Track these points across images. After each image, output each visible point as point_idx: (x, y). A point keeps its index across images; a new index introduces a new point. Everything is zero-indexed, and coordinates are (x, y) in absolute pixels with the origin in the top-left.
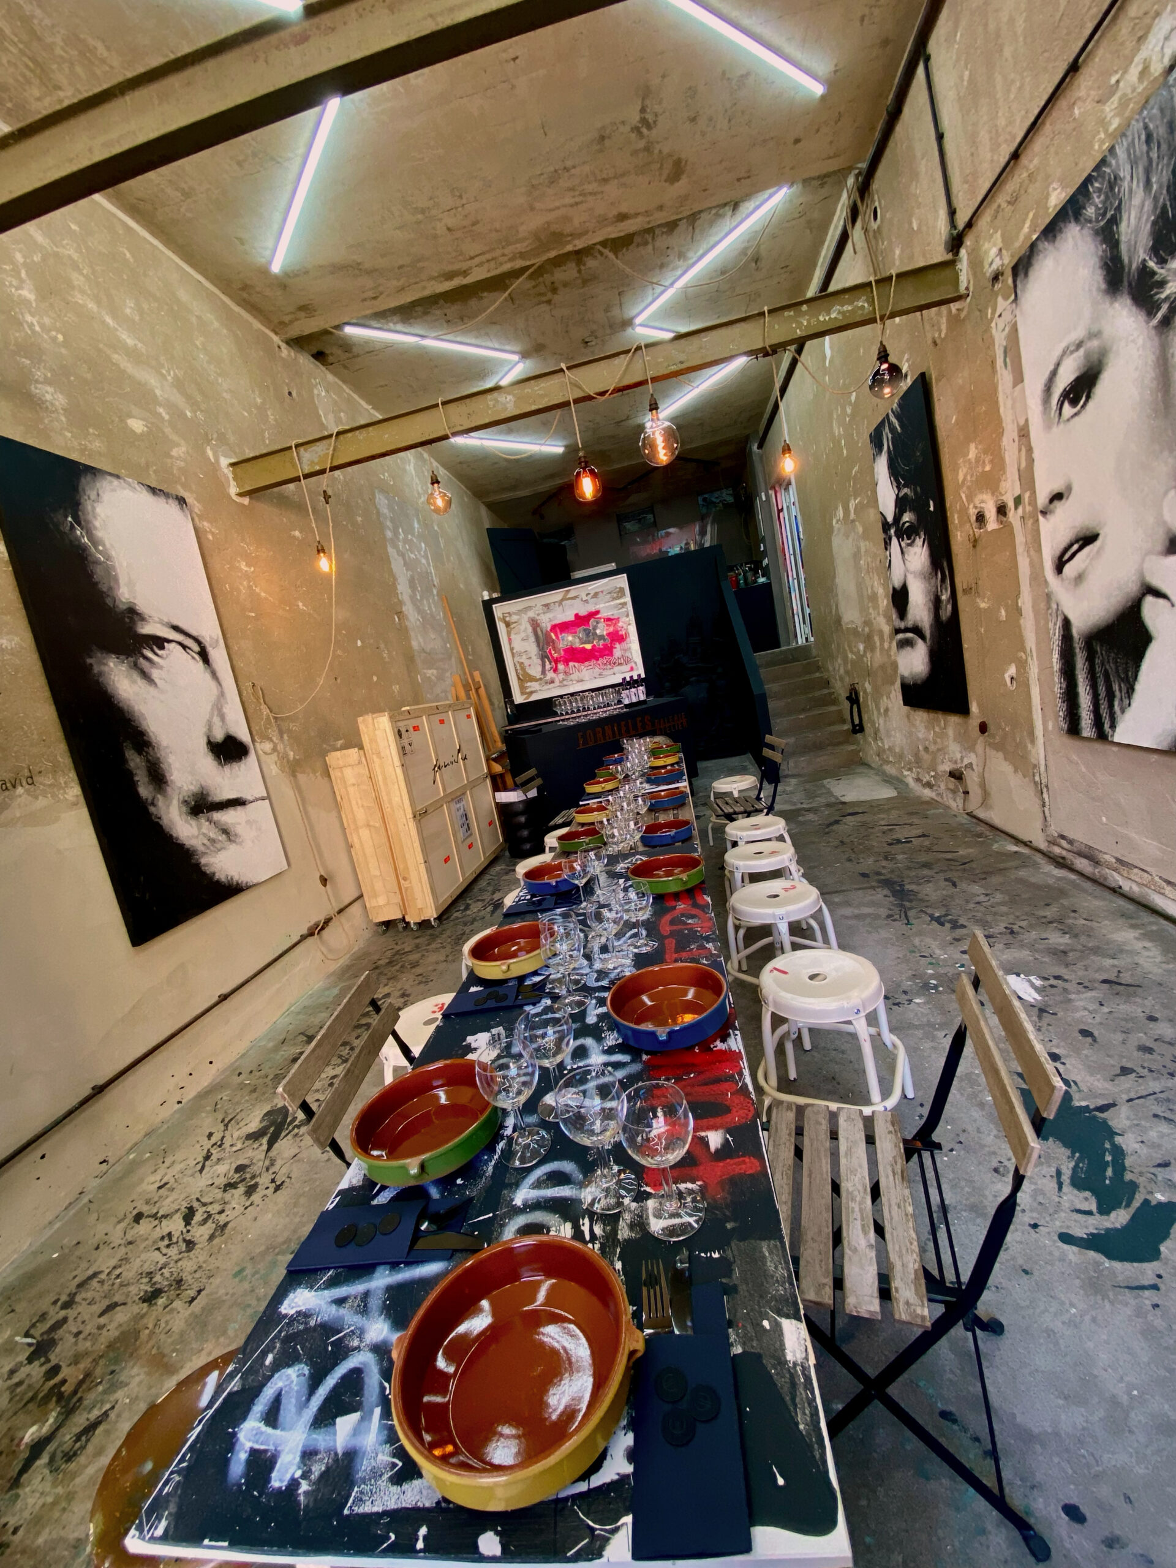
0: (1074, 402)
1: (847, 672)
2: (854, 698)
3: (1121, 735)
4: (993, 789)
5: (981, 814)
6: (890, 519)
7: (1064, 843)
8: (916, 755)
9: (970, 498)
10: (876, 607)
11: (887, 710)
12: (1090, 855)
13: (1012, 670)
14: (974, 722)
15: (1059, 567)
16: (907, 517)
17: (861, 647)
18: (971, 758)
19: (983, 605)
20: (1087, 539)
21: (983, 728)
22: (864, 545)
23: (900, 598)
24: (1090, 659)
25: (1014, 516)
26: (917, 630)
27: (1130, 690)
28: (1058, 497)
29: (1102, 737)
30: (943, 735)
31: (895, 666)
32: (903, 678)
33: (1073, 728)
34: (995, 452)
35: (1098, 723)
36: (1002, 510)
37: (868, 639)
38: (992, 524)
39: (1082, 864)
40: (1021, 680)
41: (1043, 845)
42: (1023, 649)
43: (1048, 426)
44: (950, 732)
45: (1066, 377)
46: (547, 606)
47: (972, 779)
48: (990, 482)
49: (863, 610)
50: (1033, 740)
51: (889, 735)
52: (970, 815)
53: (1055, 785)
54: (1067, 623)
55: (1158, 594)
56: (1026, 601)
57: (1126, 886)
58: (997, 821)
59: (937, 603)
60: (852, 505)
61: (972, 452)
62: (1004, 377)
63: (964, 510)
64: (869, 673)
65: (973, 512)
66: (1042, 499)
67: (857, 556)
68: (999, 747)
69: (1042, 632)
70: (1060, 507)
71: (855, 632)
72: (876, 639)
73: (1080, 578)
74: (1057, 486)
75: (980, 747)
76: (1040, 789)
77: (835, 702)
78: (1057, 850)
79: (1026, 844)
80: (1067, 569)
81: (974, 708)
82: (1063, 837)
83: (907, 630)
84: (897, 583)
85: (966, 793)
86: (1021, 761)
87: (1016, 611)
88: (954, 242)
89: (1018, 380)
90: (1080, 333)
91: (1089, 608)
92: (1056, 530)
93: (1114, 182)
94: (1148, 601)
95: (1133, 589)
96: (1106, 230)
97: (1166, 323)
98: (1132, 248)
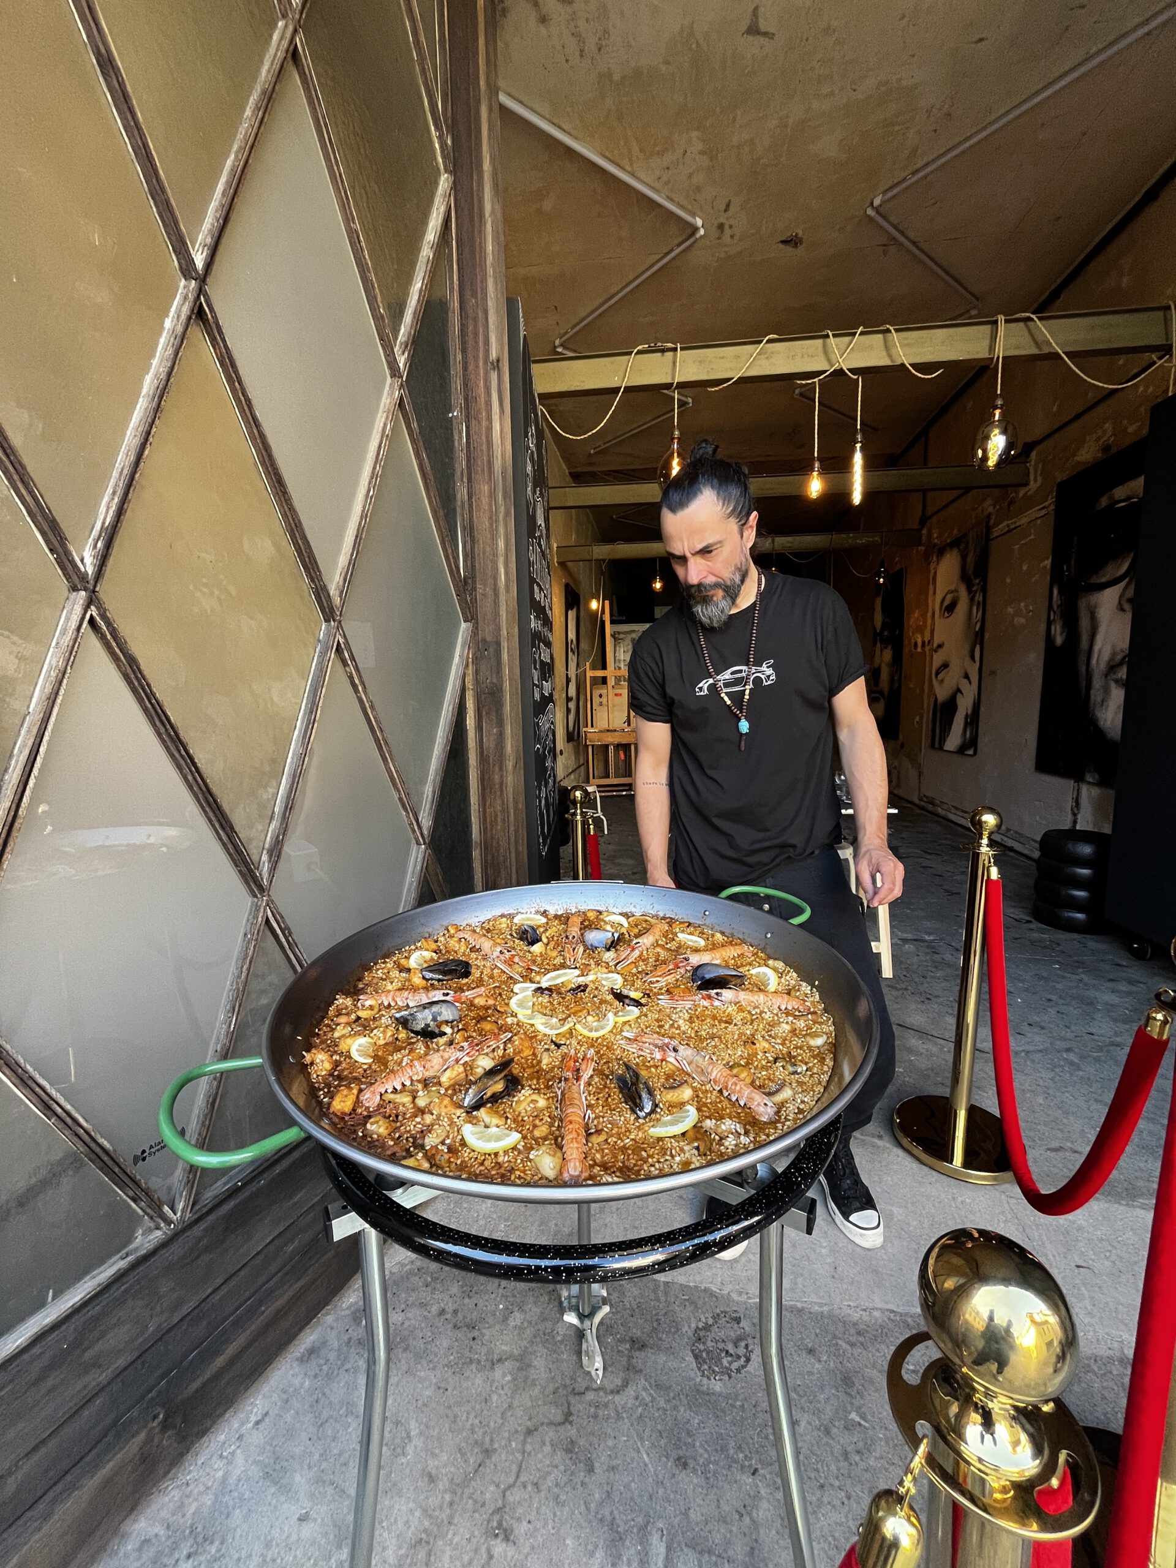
0: (948, 613)
3: (946, 748)
6: (878, 629)
7: (925, 800)
9: (913, 634)
12: (933, 802)
13: (917, 719)
15: (937, 674)
16: (886, 633)
18: (896, 763)
19: (911, 686)
20: (946, 666)
21: (902, 746)
23: (876, 673)
24: (941, 715)
25: (927, 648)
26: (881, 693)
27: (950, 728)
28: (940, 646)
29: (941, 748)
33: (933, 746)
34: (924, 616)
35: (940, 742)
38: (919, 650)
39: (930, 807)
40: (920, 723)
41: (917, 802)
43: (940, 617)
45: (947, 601)
48: (921, 630)
50: (920, 752)
53: (926, 773)
54: (936, 699)
55: (961, 693)
57: (941, 812)
58: (902, 795)
59: (891, 681)
61: (916, 614)
65: (913, 641)
66: (935, 645)
68: (909, 757)
70: (940, 651)
73: (942, 681)
74: (940, 642)
75: (901, 757)
76: (920, 774)
78: (922, 803)
79: (912, 803)
80: (939, 676)
82: (925, 796)
83: (877, 692)
84: (876, 666)
86: (915, 764)
87: (923, 690)
88: (923, 521)
89: (935, 593)
90: (952, 588)
91: (942, 693)
92: (937, 660)
93: (968, 543)
94: (959, 695)
95: (955, 687)
96: (964, 558)
97: (972, 599)
98: (969, 569)
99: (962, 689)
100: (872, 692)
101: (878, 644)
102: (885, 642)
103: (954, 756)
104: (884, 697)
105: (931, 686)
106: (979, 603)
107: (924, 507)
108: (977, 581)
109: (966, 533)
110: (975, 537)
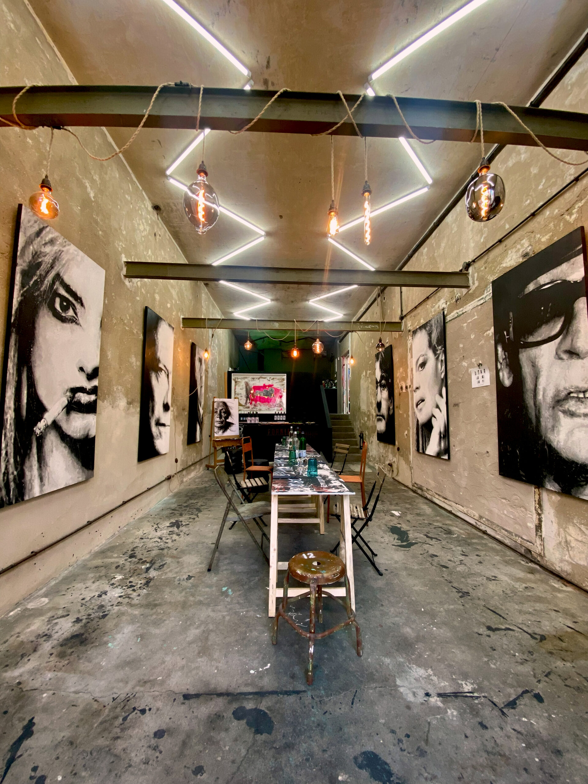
0: (421, 368)
1: (360, 427)
2: (361, 436)
3: (427, 452)
4: (400, 472)
5: (397, 478)
6: (378, 381)
7: (416, 485)
8: (380, 458)
9: (400, 382)
10: (372, 406)
11: (372, 442)
12: (421, 488)
13: (406, 432)
14: (396, 448)
15: (417, 405)
16: (383, 382)
17: (366, 419)
18: (395, 459)
19: (401, 412)
20: (423, 400)
21: (399, 449)
22: (370, 385)
23: (379, 405)
24: (422, 431)
25: (409, 390)
26: (383, 416)
27: (429, 440)
28: (417, 388)
29: (424, 453)
30: (387, 451)
31: (376, 427)
32: (378, 431)
33: (418, 450)
34: (406, 371)
35: (423, 449)
36: (406, 387)
37: (368, 417)
39: (419, 491)
40: (408, 435)
41: (411, 486)
42: (409, 426)
43: (416, 371)
44: (390, 450)
45: (420, 361)
46: (253, 378)
47: (395, 466)
48: (405, 379)
49: (368, 407)
50: (410, 454)
51: (372, 451)
52: (393, 478)
53: (414, 468)
54: (418, 421)
55: (435, 417)
56: (410, 413)
57: (429, 497)
58: (400, 480)
59: (389, 409)
60: (368, 372)
61: (401, 370)
62: (409, 355)
63: (398, 385)
64: (367, 428)
65: (400, 386)
66: (414, 388)
67: (368, 388)
68: (402, 456)
69: (413, 422)
70: (418, 391)
71: (365, 413)
72: (371, 417)
73: (421, 410)
74: (418, 386)
75: (397, 456)
76: (411, 468)
77: (355, 437)
78: (414, 488)
79: (407, 487)
80: (419, 406)
81: (397, 443)
82: (415, 483)
83: (380, 416)
84: (379, 400)
85: (393, 471)
86: (407, 461)
87: (408, 415)
88: (402, 318)
89: (412, 357)
90: (423, 353)
91: (422, 418)
92: (417, 396)
93: (431, 326)
94: (433, 418)
95: (430, 415)
96: (430, 335)
97: (437, 359)
98: (433, 341)
99: (434, 414)
100: (377, 415)
101: (379, 388)
102: (383, 386)
104: (384, 419)
105: (414, 413)
106: (442, 361)
107: (402, 311)
108: (440, 348)
109: (430, 321)
110: (436, 322)
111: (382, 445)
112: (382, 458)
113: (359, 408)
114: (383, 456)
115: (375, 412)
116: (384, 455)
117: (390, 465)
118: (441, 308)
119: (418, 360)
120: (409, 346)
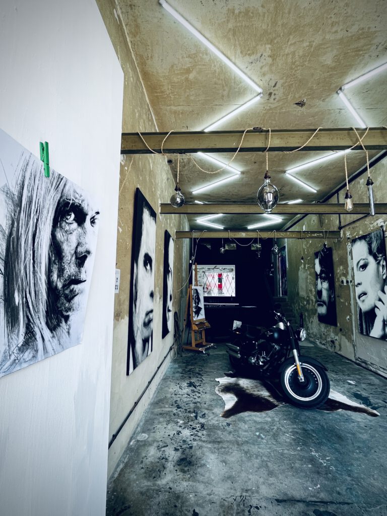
1: (299, 309)
2: (301, 316)
3: (371, 335)
4: (342, 346)
5: (339, 353)
6: (318, 273)
7: (359, 359)
8: (321, 335)
9: (340, 277)
10: (312, 293)
11: (312, 322)
12: (365, 362)
13: (348, 317)
14: (338, 329)
15: (359, 297)
16: (323, 275)
17: (305, 303)
18: (337, 338)
19: (342, 301)
20: (365, 294)
21: (341, 330)
22: (309, 277)
23: (319, 293)
25: (350, 284)
26: (324, 302)
28: (359, 284)
29: (368, 334)
30: (329, 331)
31: (316, 310)
32: (319, 314)
33: (362, 333)
34: (346, 269)
35: (367, 332)
36: (347, 282)
37: (308, 302)
38: (345, 284)
39: (363, 365)
40: (351, 319)
41: (354, 360)
42: (351, 312)
43: (357, 270)
44: (331, 330)
47: (337, 343)
48: (346, 275)
49: (307, 293)
50: (353, 334)
51: (312, 329)
52: (336, 353)
53: (358, 345)
54: (361, 309)
55: (378, 308)
56: (352, 302)
57: (373, 369)
58: (343, 355)
59: (330, 297)
60: (307, 266)
61: (341, 268)
62: (349, 257)
63: (338, 279)
64: (307, 310)
65: (341, 280)
66: (356, 283)
67: (307, 278)
68: (344, 335)
70: (360, 286)
71: (304, 298)
72: (311, 302)
73: (363, 301)
74: (359, 282)
75: (339, 335)
76: (354, 346)
77: (294, 317)
78: (358, 362)
79: (351, 360)
80: (361, 298)
81: (338, 325)
83: (321, 302)
84: (319, 289)
85: (335, 347)
86: (350, 339)
87: (350, 304)
88: (340, 228)
89: (352, 259)
90: (364, 257)
91: (365, 306)
92: (359, 290)
93: (371, 238)
94: (376, 309)
95: (373, 305)
96: (370, 244)
97: (378, 264)
98: (374, 249)
99: (377, 306)
100: (318, 301)
101: (319, 279)
102: (324, 279)
103: (377, 340)
104: (326, 305)
105: (356, 303)
106: (383, 266)
107: (340, 222)
108: (381, 255)
109: (369, 234)
110: (376, 236)
111: (323, 325)
112: (323, 336)
113: (298, 294)
114: (324, 334)
115: (315, 297)
116: (326, 334)
117: (333, 342)
118: (379, 225)
119: (359, 262)
120: (349, 250)
